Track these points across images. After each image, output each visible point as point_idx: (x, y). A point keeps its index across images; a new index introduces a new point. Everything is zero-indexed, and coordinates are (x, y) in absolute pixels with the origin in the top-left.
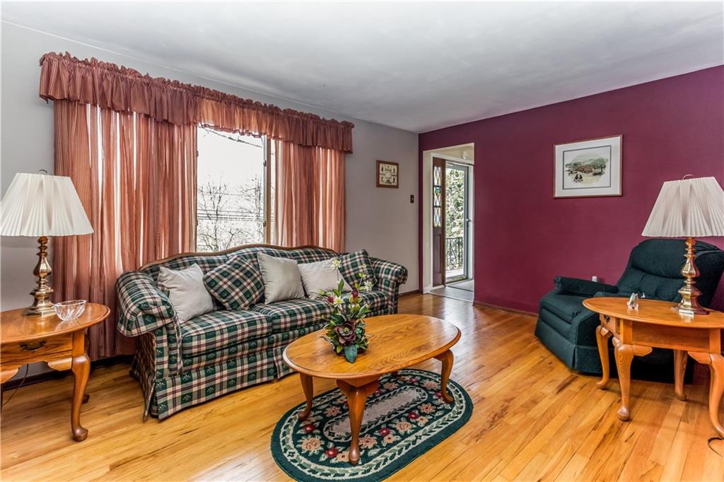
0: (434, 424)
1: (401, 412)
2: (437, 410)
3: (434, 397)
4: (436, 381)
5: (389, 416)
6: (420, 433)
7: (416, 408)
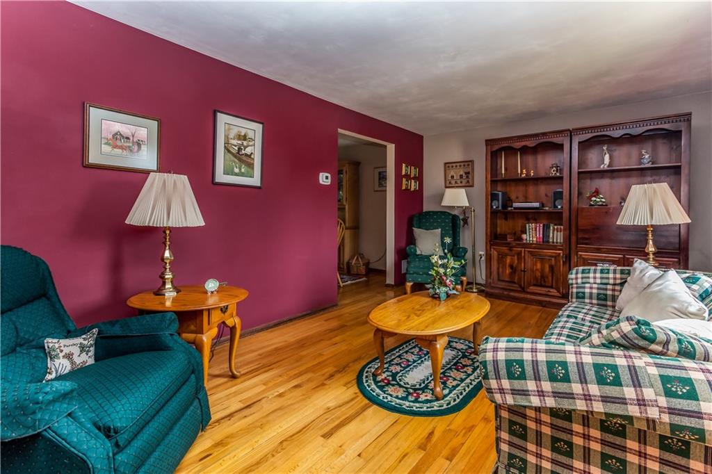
0: (389, 360)
1: (415, 364)
2: (388, 368)
3: (391, 378)
4: (391, 396)
5: (422, 361)
6: (397, 354)
7: (405, 368)
